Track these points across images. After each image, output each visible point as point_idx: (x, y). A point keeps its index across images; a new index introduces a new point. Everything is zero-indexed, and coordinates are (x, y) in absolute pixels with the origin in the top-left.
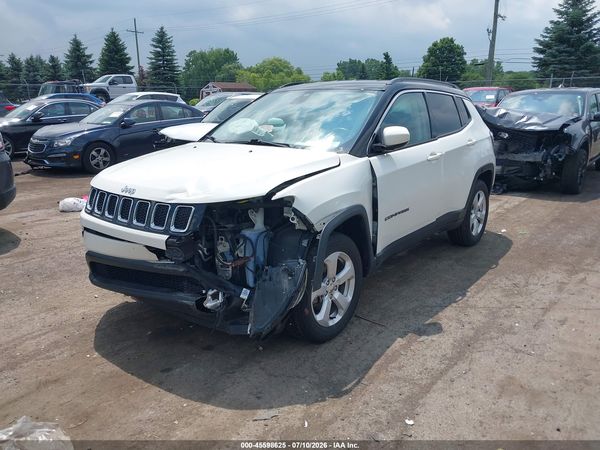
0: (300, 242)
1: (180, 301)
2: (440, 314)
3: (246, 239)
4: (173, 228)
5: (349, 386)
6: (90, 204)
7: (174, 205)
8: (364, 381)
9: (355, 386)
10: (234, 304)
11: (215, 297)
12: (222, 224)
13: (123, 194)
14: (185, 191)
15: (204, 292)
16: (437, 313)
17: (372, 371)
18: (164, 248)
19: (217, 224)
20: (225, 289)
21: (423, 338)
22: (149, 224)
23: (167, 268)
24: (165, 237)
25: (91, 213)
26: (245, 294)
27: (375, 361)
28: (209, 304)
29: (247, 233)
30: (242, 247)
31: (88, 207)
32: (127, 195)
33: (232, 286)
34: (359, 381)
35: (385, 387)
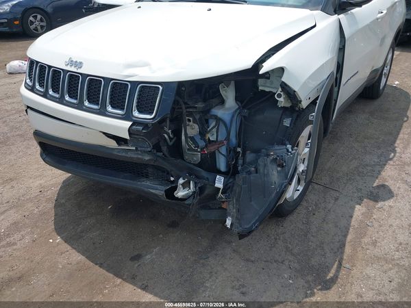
0: (281, 121)
1: (146, 190)
2: (383, 173)
3: (218, 120)
4: (136, 114)
5: (333, 271)
6: (30, 78)
7: (135, 84)
8: (346, 264)
9: (338, 270)
10: (207, 192)
11: (186, 185)
12: (190, 103)
13: (68, 68)
14: (146, 65)
15: (172, 179)
16: (379, 173)
17: (348, 250)
18: (128, 137)
19: (185, 103)
20: (197, 177)
21: (380, 204)
22: (104, 106)
23: (130, 155)
24: (128, 124)
25: (32, 89)
26: (219, 183)
27: (345, 236)
28: (180, 193)
29: (219, 112)
30: (215, 130)
31: (28, 81)
32: (73, 69)
33: (204, 173)
34: (340, 264)
35: (369, 271)
